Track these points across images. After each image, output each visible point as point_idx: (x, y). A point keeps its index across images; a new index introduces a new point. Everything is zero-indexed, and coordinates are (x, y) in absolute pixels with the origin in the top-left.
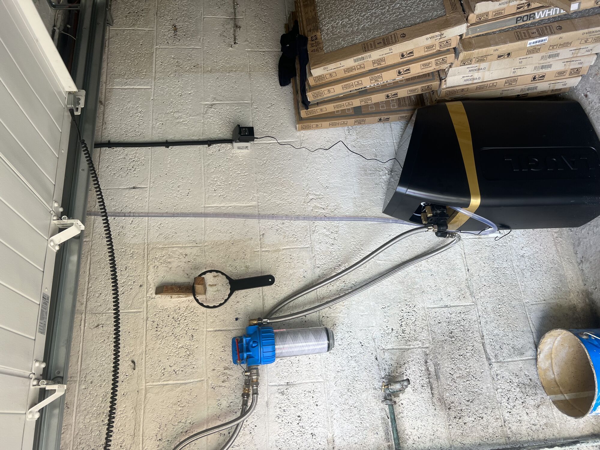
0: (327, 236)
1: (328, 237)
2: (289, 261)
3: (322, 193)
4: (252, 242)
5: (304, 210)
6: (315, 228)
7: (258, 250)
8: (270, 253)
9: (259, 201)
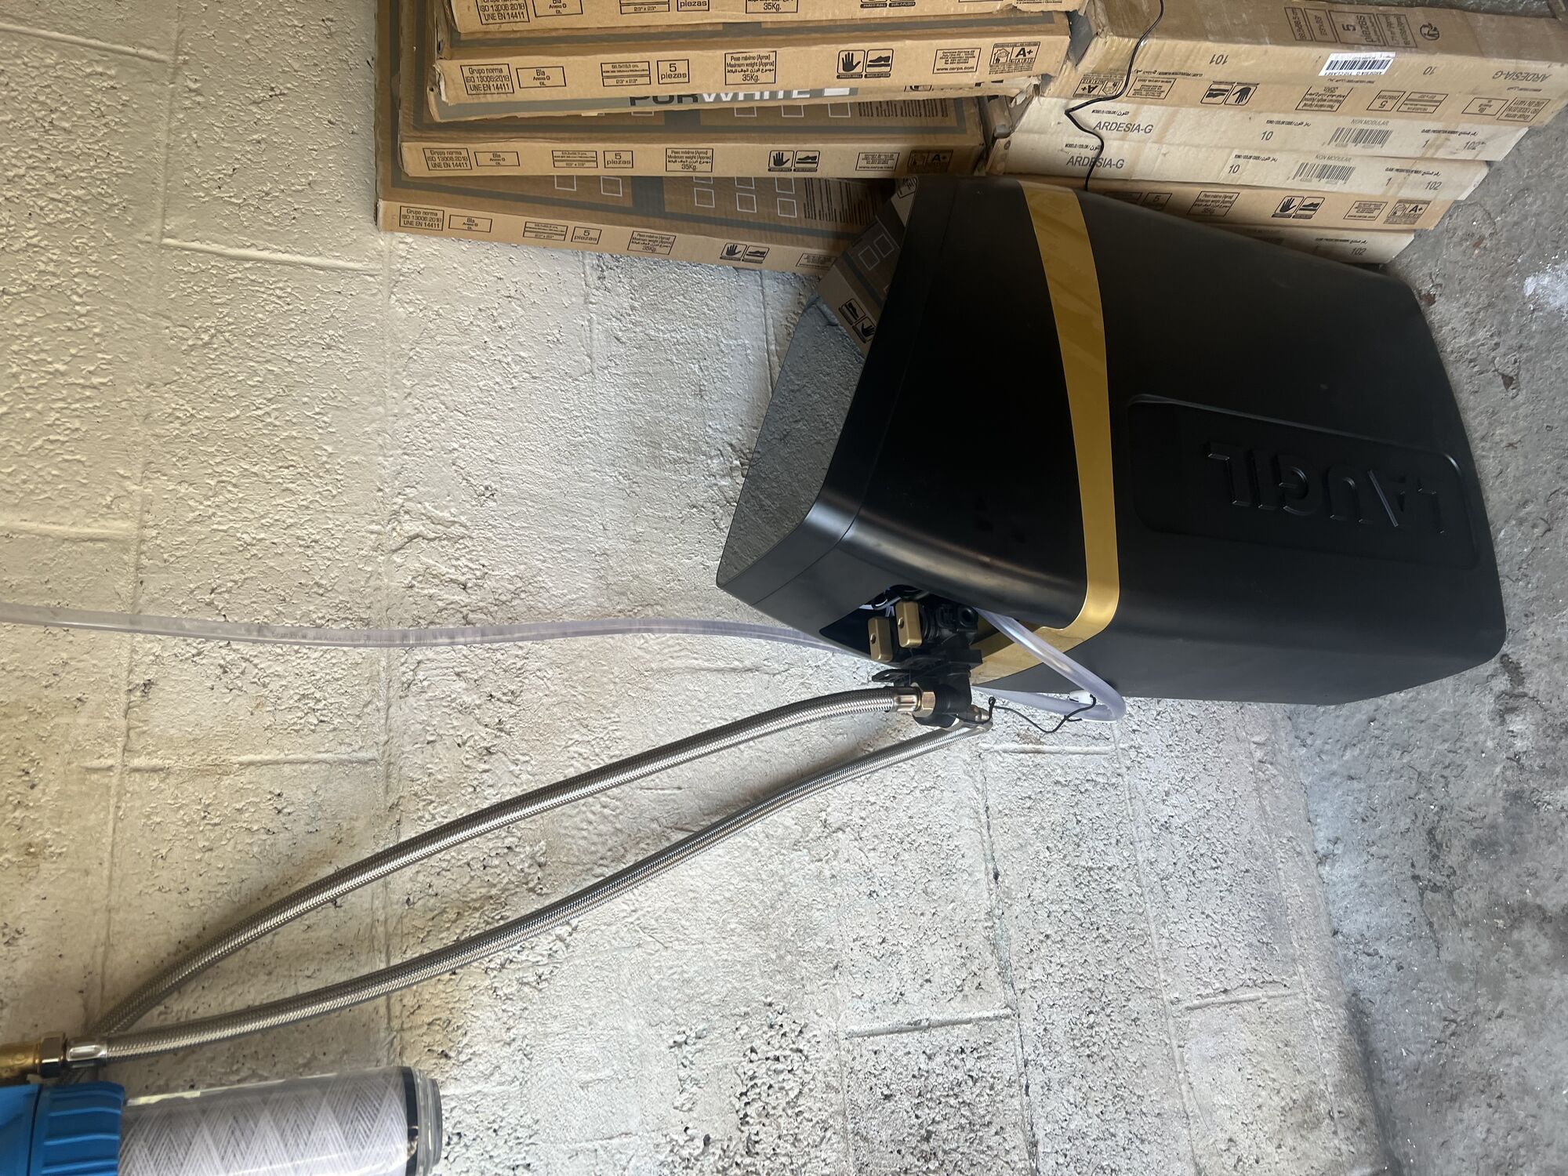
0: (465, 710)
1: (471, 719)
2: (270, 826)
3: (462, 513)
4: (82, 721)
5: (372, 583)
6: (415, 674)
7: (110, 762)
8: (172, 780)
9: (147, 517)
